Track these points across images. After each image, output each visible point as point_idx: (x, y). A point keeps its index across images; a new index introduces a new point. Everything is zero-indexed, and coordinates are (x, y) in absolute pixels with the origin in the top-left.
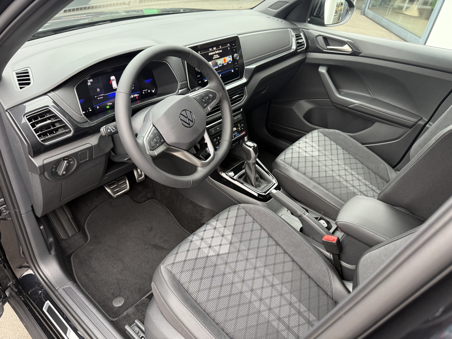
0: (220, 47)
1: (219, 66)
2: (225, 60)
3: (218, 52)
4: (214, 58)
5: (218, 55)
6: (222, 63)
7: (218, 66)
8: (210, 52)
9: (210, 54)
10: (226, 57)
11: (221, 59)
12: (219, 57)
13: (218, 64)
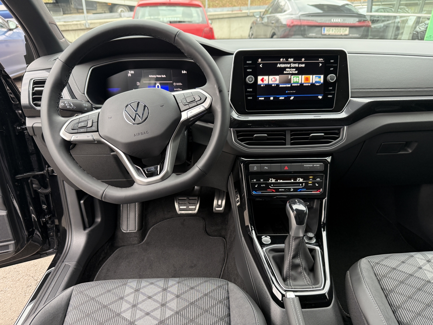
0: (303, 59)
1: (293, 85)
2: (307, 79)
3: (297, 65)
4: (285, 72)
5: (295, 70)
6: (300, 82)
7: (291, 85)
8: (280, 63)
9: (279, 66)
10: (311, 76)
11: (300, 76)
12: (297, 72)
13: (292, 82)
